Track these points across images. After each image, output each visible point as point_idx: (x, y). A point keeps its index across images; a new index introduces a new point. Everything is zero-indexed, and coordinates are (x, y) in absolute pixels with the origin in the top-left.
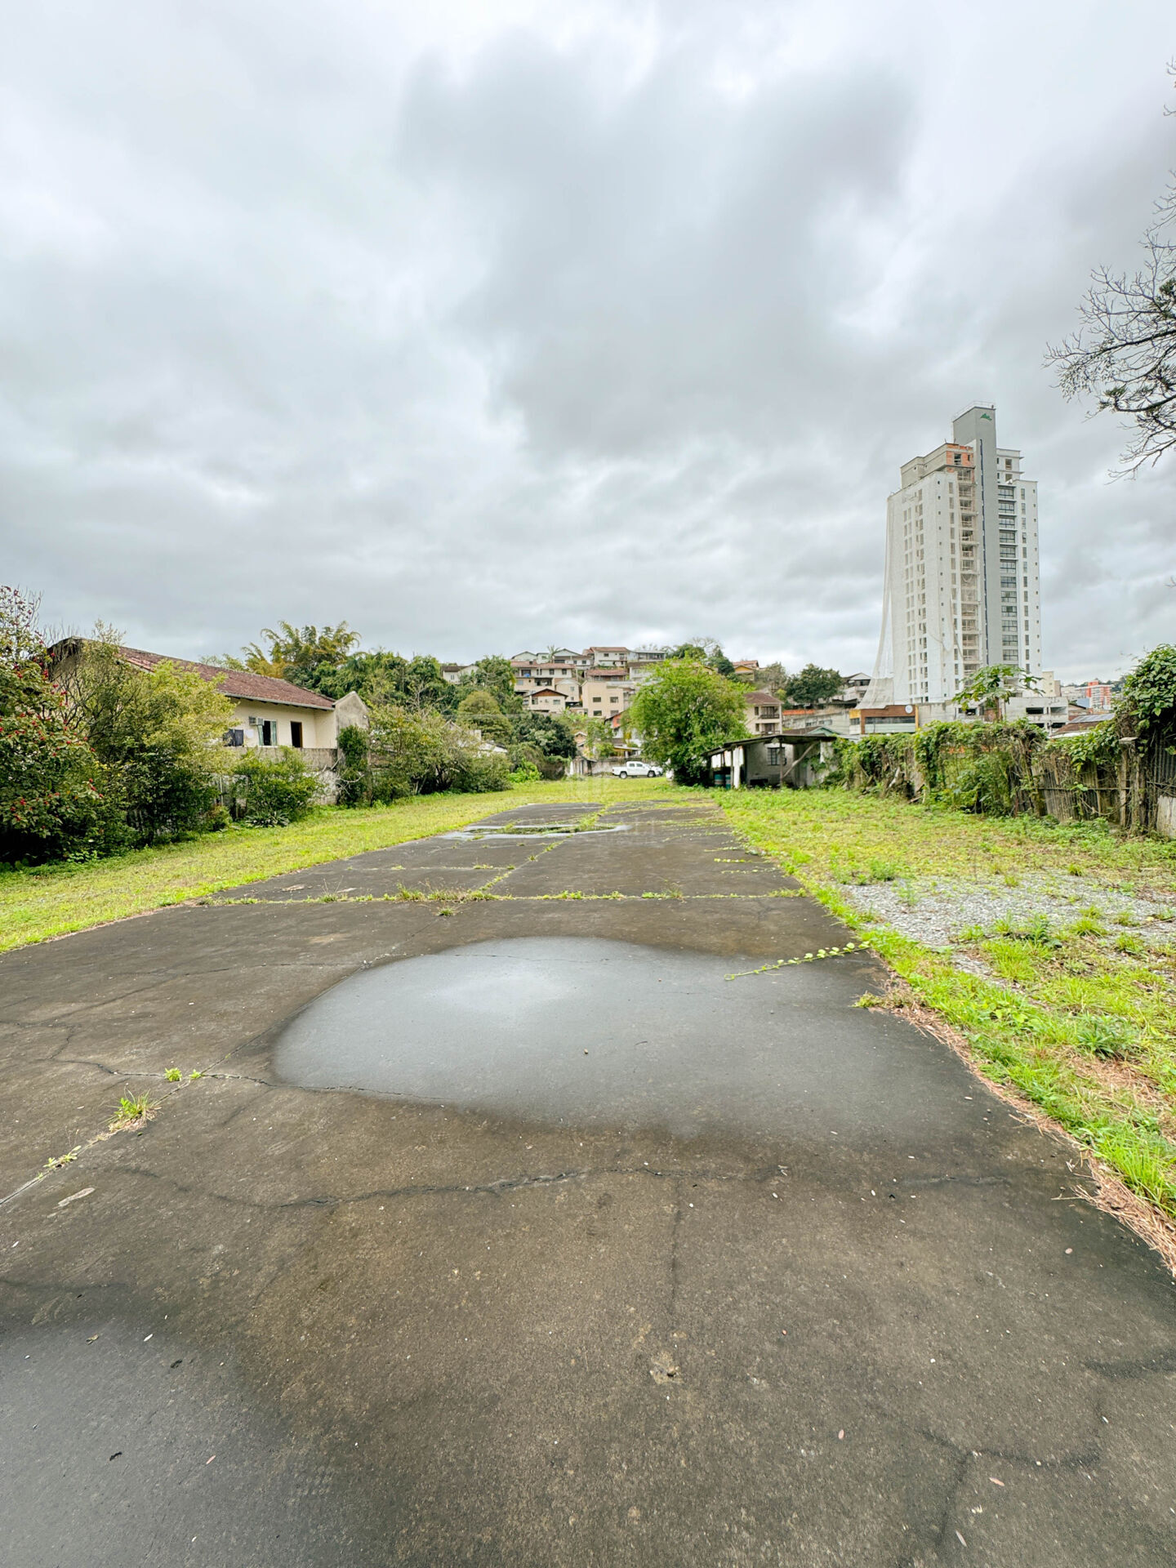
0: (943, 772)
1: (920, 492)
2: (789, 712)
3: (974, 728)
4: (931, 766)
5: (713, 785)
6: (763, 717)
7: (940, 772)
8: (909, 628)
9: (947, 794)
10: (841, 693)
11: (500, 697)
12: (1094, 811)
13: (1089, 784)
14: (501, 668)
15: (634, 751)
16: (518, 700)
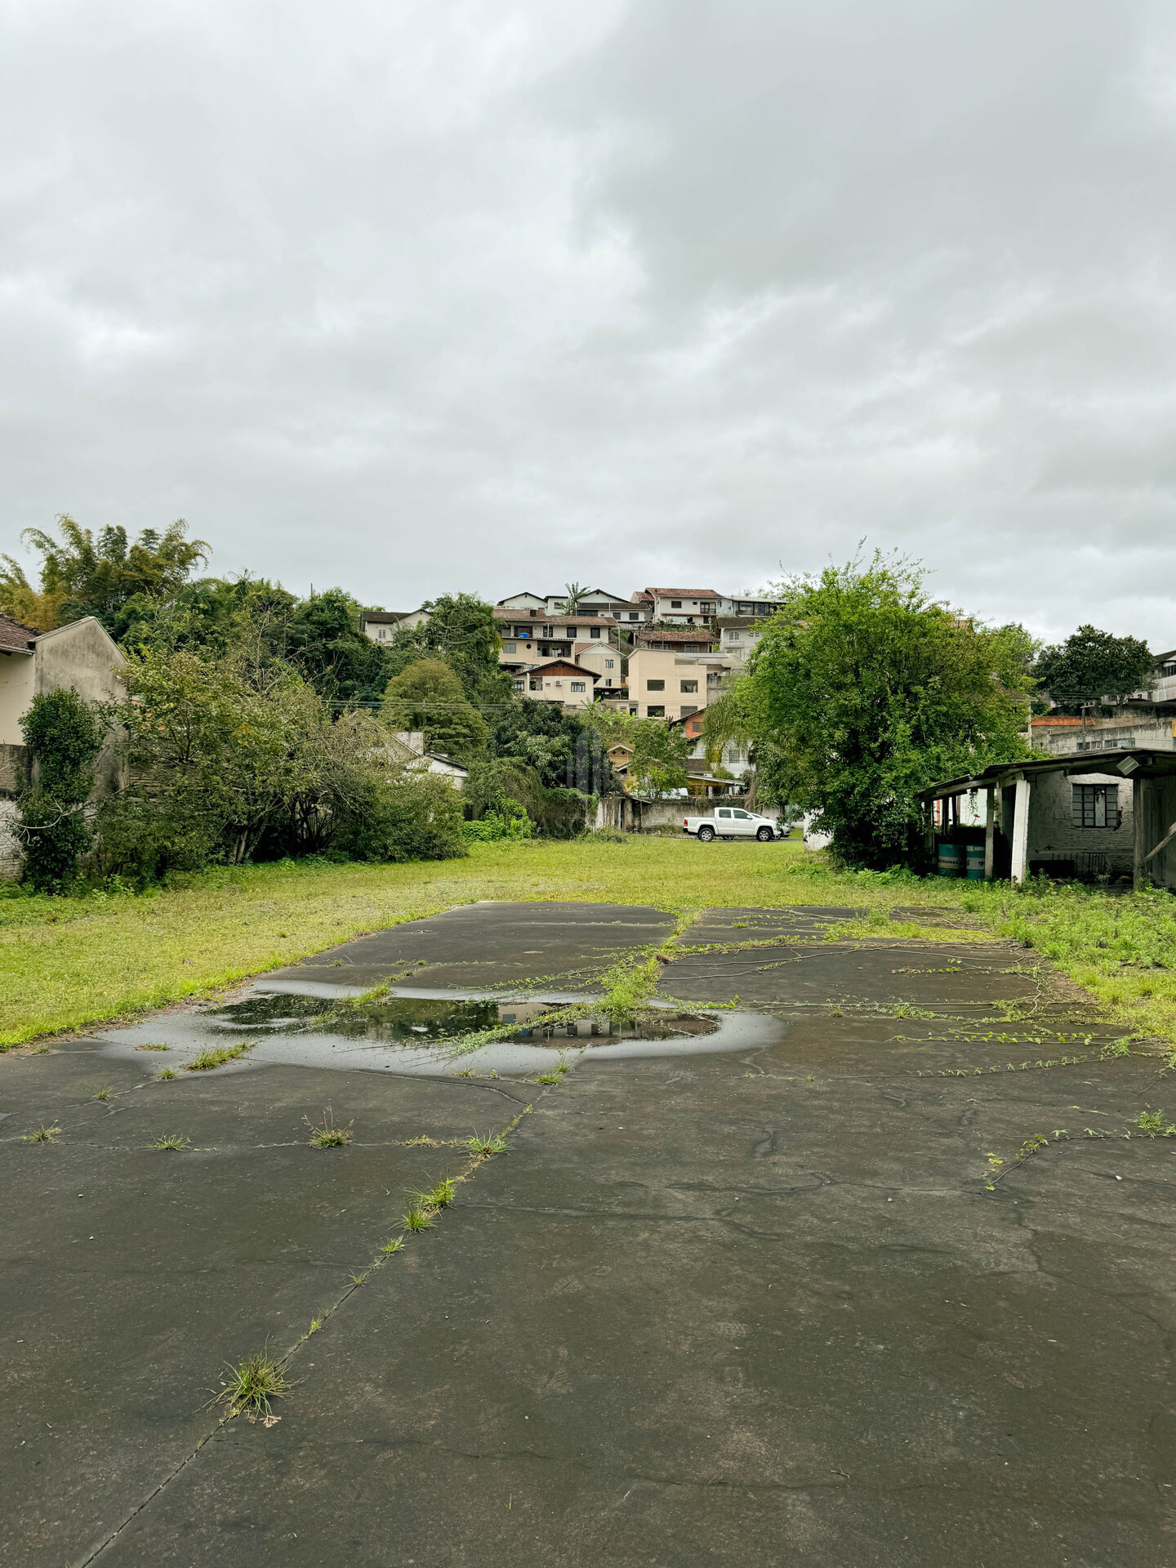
5: (936, 871)
10: (1149, 688)
11: (469, 672)
14: (474, 616)
15: (728, 785)
16: (504, 680)
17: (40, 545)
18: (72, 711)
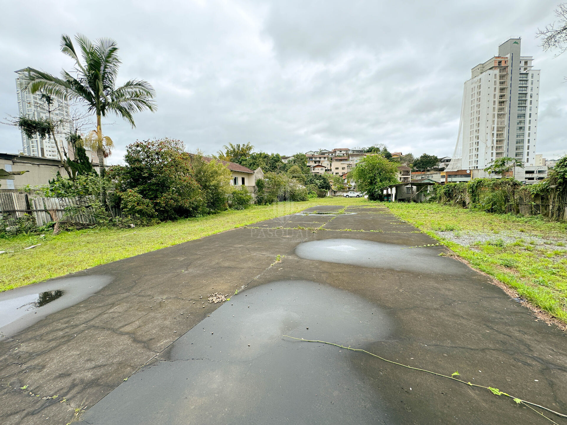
0: (478, 197)
1: (480, 79)
2: (414, 173)
3: (492, 181)
4: (474, 195)
5: (384, 201)
6: (403, 175)
7: (477, 197)
8: (471, 138)
9: (480, 205)
10: (438, 165)
11: (301, 168)
12: (539, 212)
13: (537, 202)
14: (303, 157)
15: (351, 187)
16: (308, 169)
17: (226, 148)
18: (262, 181)
